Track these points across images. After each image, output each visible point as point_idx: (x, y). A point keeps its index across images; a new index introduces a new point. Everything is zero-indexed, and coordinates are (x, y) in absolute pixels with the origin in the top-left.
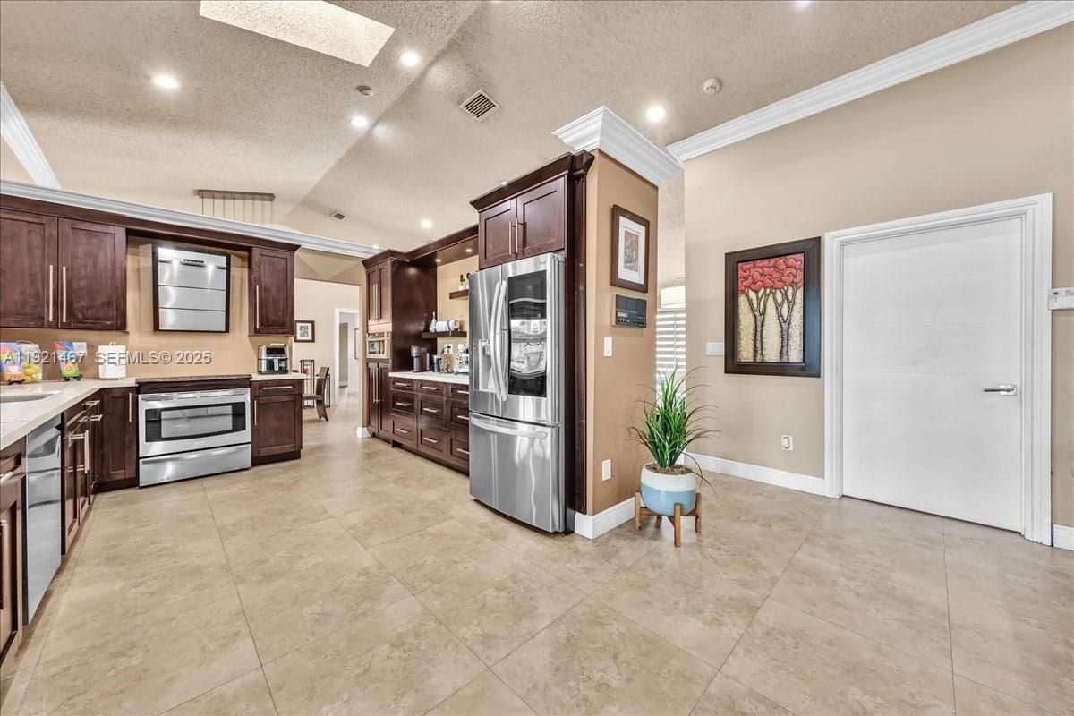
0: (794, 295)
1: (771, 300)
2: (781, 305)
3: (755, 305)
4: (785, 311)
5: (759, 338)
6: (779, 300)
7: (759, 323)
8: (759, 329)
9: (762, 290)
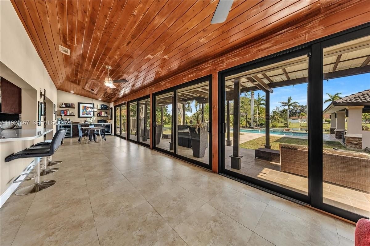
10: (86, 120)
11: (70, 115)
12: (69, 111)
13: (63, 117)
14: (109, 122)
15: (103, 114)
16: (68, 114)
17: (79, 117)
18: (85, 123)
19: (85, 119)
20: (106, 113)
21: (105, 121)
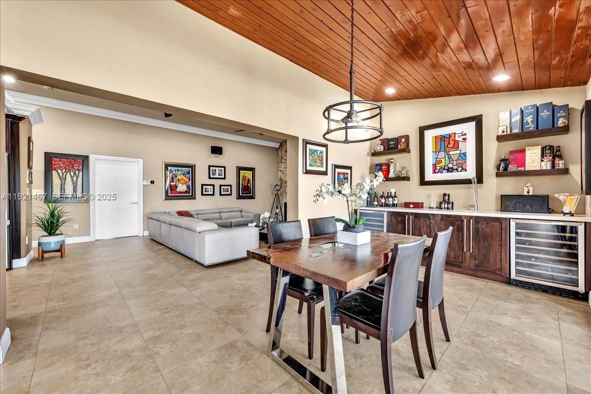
0: (79, 174)
1: (68, 174)
2: (74, 176)
3: (61, 175)
4: (75, 179)
5: (63, 188)
6: (72, 175)
7: (63, 183)
8: (63, 185)
9: (64, 170)
10: (445, 195)
11: (398, 178)
14: (566, 209)
15: (533, 159)
17: (423, 182)
18: (440, 208)
19: (442, 190)
20: (554, 153)
21: (542, 203)
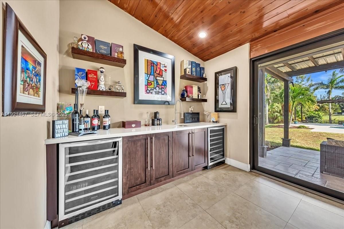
10: (156, 114)
11: (110, 93)
12: (105, 77)
13: (83, 99)
16: (102, 87)
17: (136, 100)
19: (153, 109)
